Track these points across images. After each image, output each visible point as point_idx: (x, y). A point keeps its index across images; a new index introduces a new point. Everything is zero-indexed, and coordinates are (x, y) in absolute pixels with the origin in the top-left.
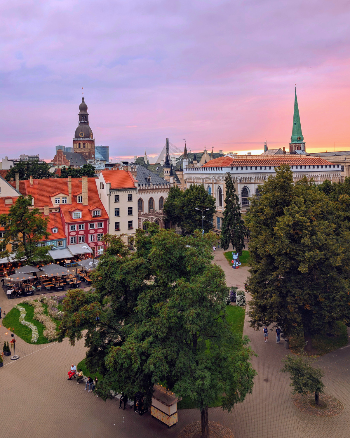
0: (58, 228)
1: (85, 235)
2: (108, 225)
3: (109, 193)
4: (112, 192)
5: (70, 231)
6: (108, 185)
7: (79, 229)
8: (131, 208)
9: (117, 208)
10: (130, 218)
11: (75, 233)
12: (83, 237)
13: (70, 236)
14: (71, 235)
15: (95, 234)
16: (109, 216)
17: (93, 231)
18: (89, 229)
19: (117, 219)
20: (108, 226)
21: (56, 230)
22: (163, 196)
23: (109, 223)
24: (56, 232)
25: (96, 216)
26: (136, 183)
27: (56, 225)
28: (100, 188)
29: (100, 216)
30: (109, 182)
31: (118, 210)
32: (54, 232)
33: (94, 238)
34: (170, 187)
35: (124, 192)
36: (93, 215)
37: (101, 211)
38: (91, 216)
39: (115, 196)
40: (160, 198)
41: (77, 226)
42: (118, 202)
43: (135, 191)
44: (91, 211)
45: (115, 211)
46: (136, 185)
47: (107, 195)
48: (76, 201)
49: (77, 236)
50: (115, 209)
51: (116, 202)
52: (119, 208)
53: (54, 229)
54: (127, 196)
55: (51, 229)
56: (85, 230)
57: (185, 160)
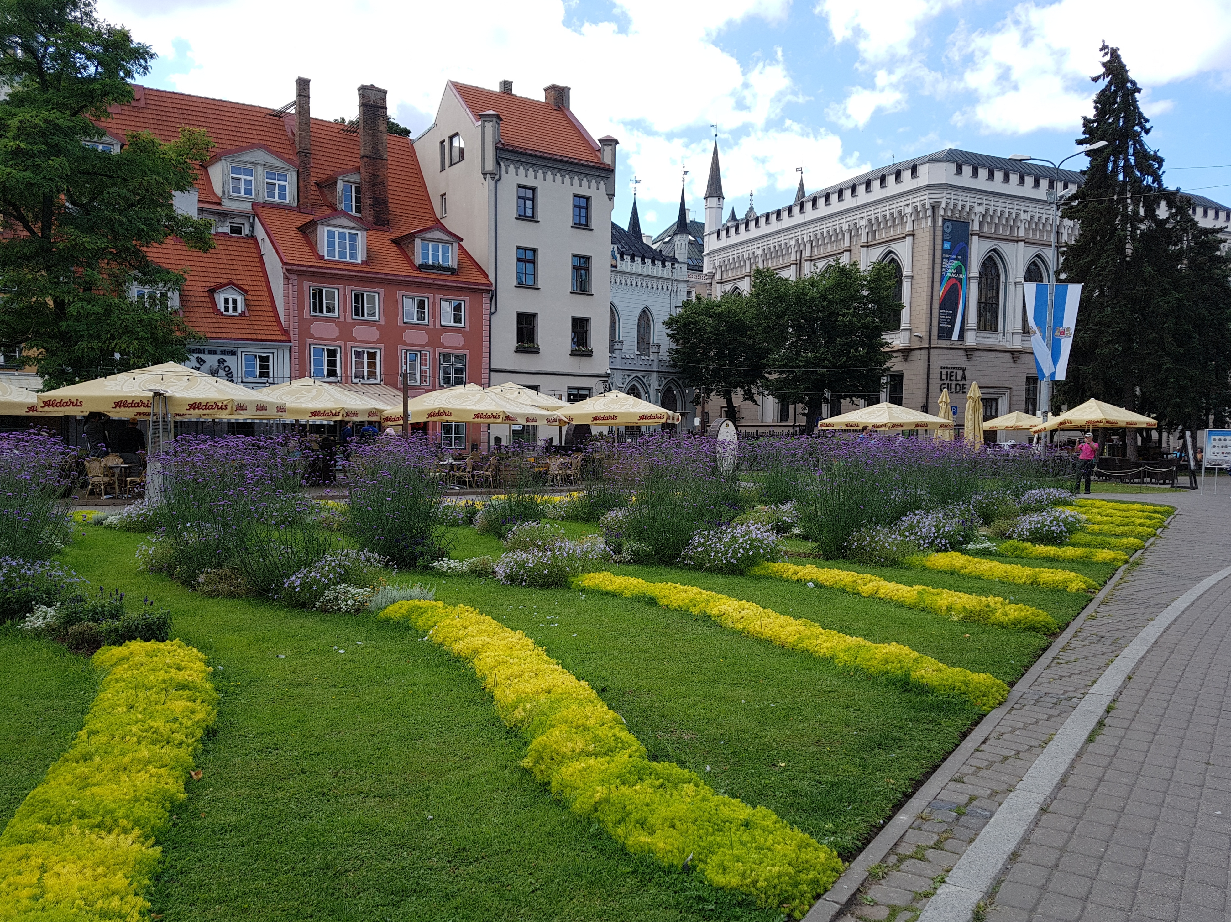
0: (246, 292)
1: (382, 346)
2: (485, 319)
3: (490, 166)
4: (507, 167)
5: (306, 316)
6: (489, 126)
7: (351, 315)
8: (587, 259)
9: (526, 249)
10: (581, 306)
11: (332, 330)
12: (372, 356)
13: (308, 341)
14: (312, 336)
15: (428, 352)
16: (492, 278)
17: (421, 337)
18: (400, 323)
19: (526, 301)
20: (485, 324)
21: (235, 302)
22: (651, 308)
23: (493, 310)
24: (235, 309)
25: (433, 267)
26: (605, 148)
27: (235, 282)
28: (443, 169)
29: (452, 271)
30: (491, 112)
31: (529, 256)
32: (222, 310)
33: (424, 368)
34: (675, 277)
35: (558, 177)
36: (418, 260)
37: (456, 245)
38: (411, 262)
39: (520, 186)
40: (639, 311)
41: (345, 295)
42: (532, 219)
43: (602, 185)
44: (411, 237)
45: (519, 260)
46: (607, 160)
47: (484, 174)
48: (333, 207)
49: (342, 343)
50: (519, 248)
51: (522, 217)
52: (534, 251)
53: (227, 296)
54: (570, 202)
55: (207, 294)
56: (382, 323)
57: (714, 201)
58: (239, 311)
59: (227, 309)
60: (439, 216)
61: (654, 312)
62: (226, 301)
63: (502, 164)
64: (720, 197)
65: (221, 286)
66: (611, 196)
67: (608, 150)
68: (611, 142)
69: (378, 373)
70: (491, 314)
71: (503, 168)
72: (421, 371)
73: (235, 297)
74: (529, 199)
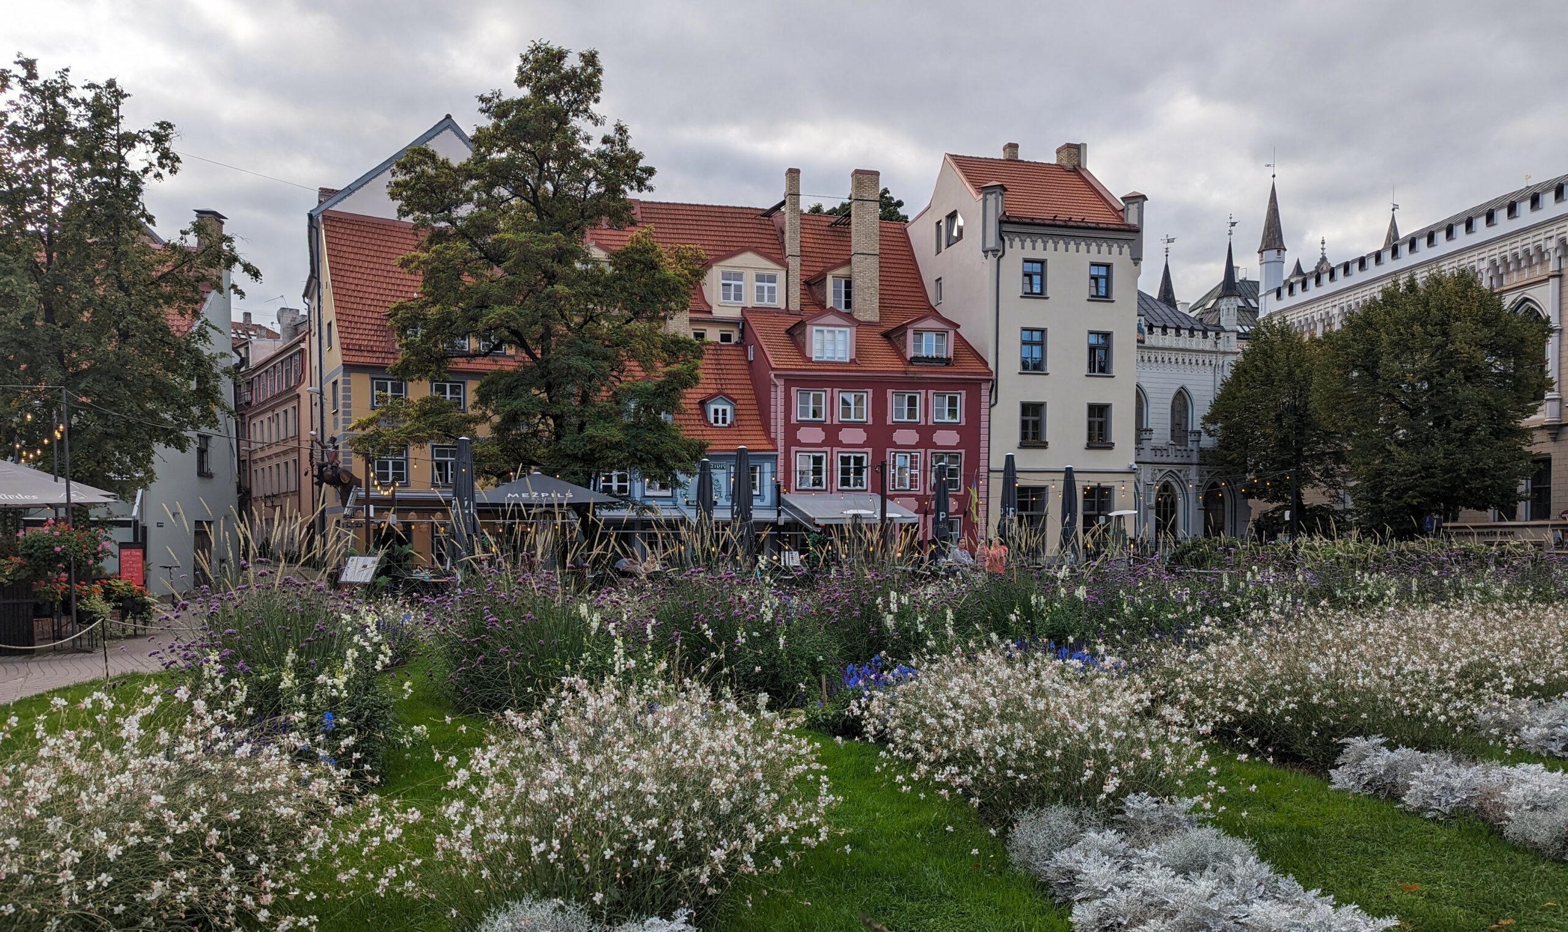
0: (735, 401)
1: (870, 450)
2: (984, 411)
3: (992, 243)
4: (1011, 240)
5: (793, 421)
6: (991, 198)
7: (838, 417)
8: (1107, 336)
9: (1032, 330)
10: (1099, 391)
11: (816, 435)
12: (859, 461)
13: (794, 449)
14: (798, 443)
15: (919, 453)
16: (992, 366)
17: (912, 437)
18: (889, 422)
19: (1033, 389)
20: (984, 418)
21: (724, 411)
22: (1189, 387)
23: (993, 402)
24: (724, 420)
25: (928, 359)
26: (1130, 206)
27: (726, 391)
28: (938, 252)
29: (947, 362)
30: (994, 183)
31: (1037, 336)
32: (712, 421)
33: (914, 472)
34: (1221, 347)
35: (1072, 244)
36: (910, 353)
37: (952, 333)
38: (901, 355)
39: (1026, 261)
40: (1173, 392)
41: (832, 398)
42: (1042, 295)
43: (1126, 249)
44: (902, 329)
45: (1024, 343)
46: (1132, 219)
47: (986, 252)
48: (822, 305)
49: (828, 449)
50: (1024, 329)
51: (1028, 295)
52: (1043, 331)
53: (716, 407)
54: (1086, 272)
55: (697, 406)
56: (870, 422)
57: (1272, 254)
58: (728, 421)
59: (716, 421)
60: (933, 304)
61: (1193, 393)
62: (716, 411)
63: (1006, 238)
64: (1281, 248)
65: (712, 397)
66: (1137, 260)
67: (1133, 209)
68: (1138, 199)
69: (865, 480)
70: (991, 406)
71: (1007, 243)
72: (911, 475)
73: (724, 407)
74: (1036, 274)
